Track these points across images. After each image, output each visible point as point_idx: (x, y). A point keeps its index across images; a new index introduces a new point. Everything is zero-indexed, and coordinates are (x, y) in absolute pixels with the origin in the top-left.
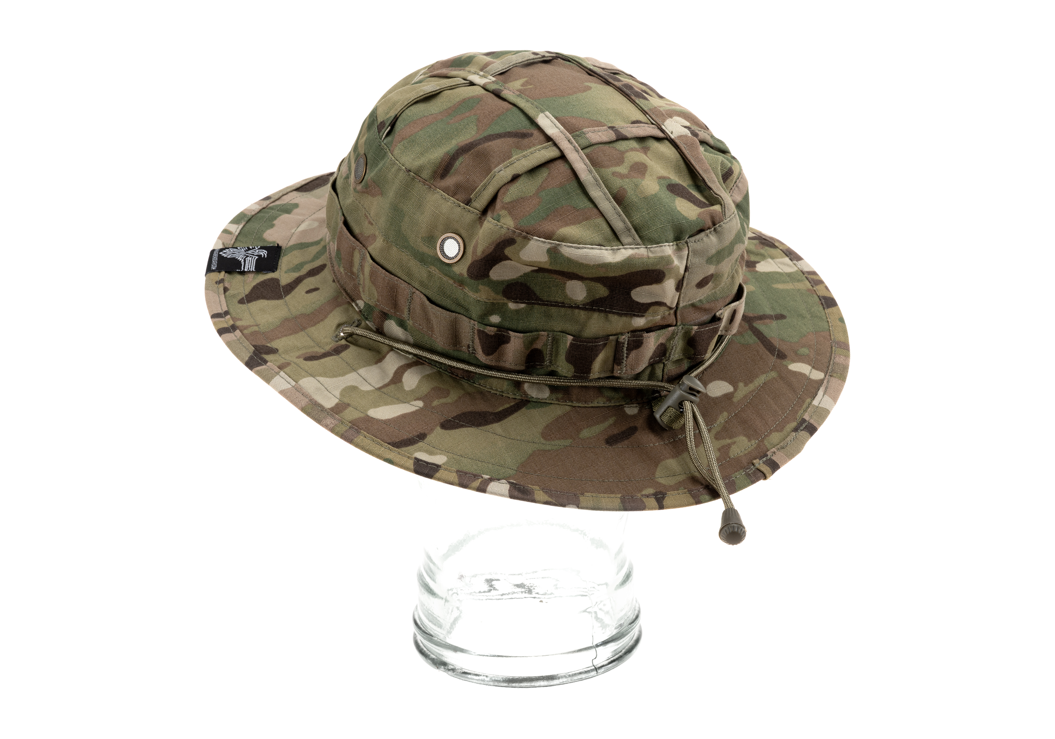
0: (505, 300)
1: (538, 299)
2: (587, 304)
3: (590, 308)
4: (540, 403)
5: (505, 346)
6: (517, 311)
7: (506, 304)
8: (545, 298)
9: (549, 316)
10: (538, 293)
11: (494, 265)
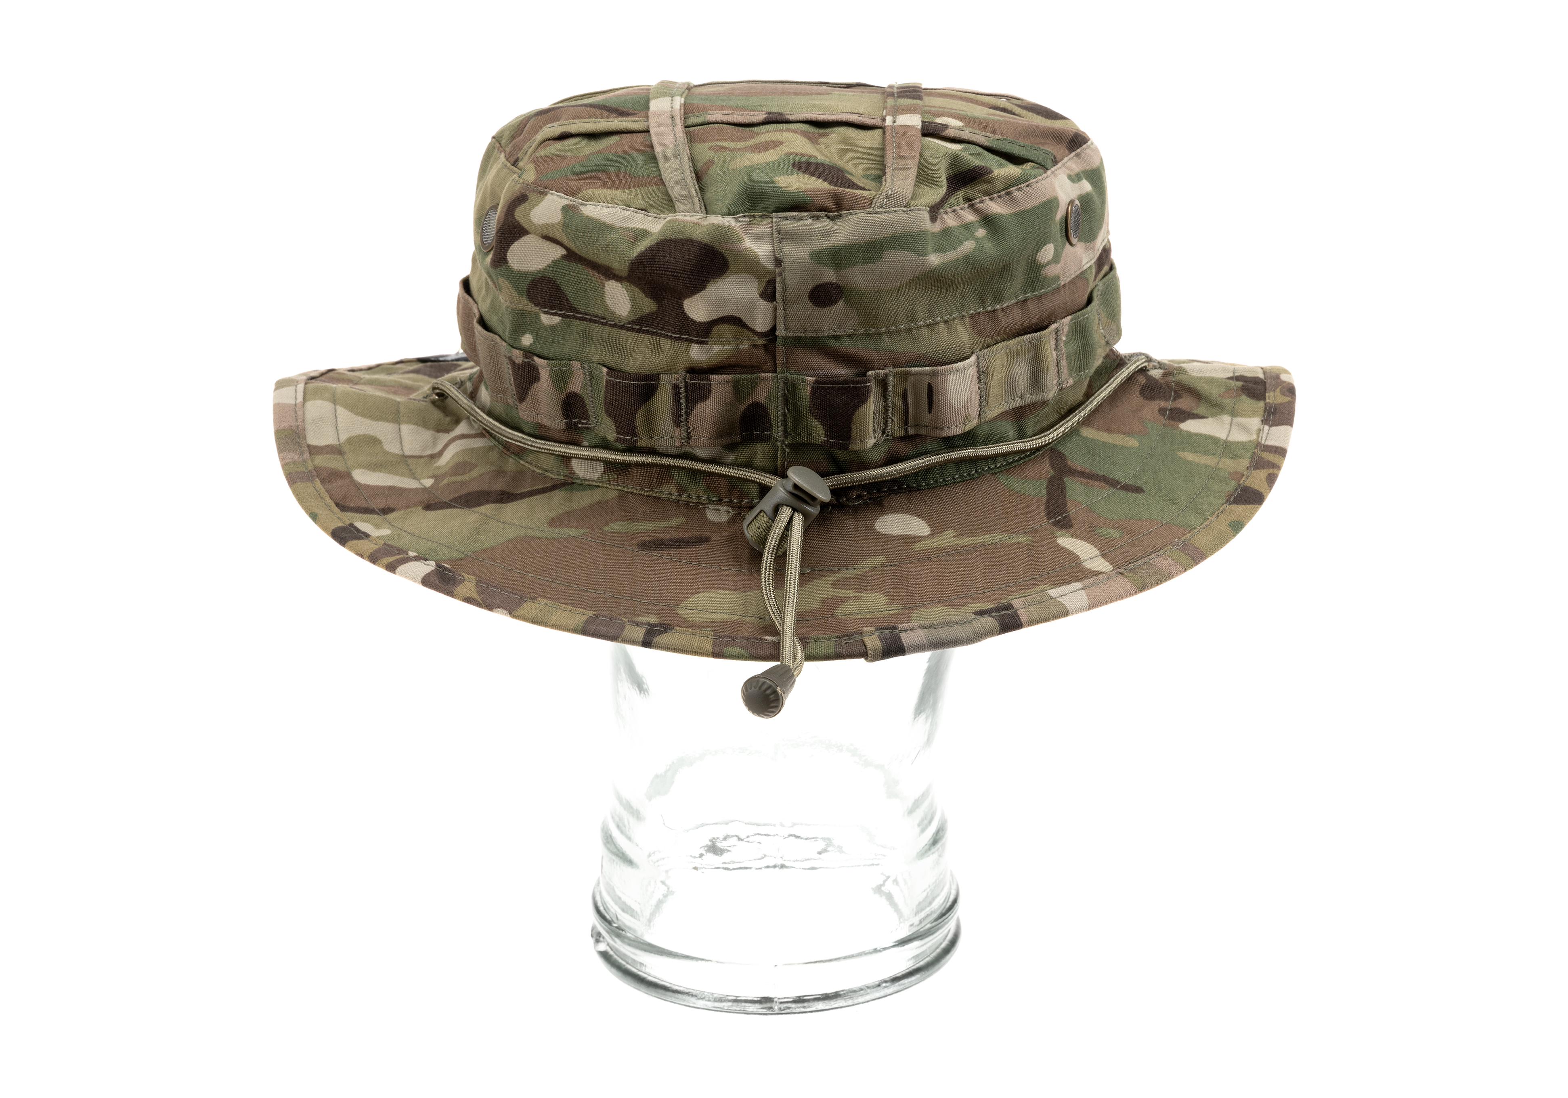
0: (536, 309)
1: (572, 309)
2: (633, 322)
3: (637, 329)
4: (586, 486)
5: (536, 385)
6: (553, 328)
7: (538, 317)
8: (582, 308)
9: (587, 338)
10: (571, 299)
11: (513, 242)
